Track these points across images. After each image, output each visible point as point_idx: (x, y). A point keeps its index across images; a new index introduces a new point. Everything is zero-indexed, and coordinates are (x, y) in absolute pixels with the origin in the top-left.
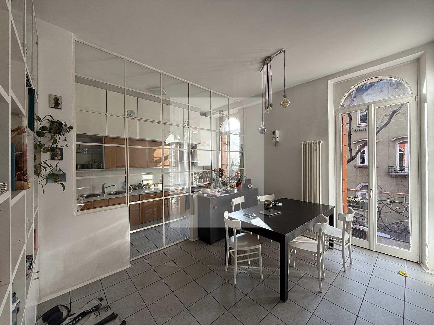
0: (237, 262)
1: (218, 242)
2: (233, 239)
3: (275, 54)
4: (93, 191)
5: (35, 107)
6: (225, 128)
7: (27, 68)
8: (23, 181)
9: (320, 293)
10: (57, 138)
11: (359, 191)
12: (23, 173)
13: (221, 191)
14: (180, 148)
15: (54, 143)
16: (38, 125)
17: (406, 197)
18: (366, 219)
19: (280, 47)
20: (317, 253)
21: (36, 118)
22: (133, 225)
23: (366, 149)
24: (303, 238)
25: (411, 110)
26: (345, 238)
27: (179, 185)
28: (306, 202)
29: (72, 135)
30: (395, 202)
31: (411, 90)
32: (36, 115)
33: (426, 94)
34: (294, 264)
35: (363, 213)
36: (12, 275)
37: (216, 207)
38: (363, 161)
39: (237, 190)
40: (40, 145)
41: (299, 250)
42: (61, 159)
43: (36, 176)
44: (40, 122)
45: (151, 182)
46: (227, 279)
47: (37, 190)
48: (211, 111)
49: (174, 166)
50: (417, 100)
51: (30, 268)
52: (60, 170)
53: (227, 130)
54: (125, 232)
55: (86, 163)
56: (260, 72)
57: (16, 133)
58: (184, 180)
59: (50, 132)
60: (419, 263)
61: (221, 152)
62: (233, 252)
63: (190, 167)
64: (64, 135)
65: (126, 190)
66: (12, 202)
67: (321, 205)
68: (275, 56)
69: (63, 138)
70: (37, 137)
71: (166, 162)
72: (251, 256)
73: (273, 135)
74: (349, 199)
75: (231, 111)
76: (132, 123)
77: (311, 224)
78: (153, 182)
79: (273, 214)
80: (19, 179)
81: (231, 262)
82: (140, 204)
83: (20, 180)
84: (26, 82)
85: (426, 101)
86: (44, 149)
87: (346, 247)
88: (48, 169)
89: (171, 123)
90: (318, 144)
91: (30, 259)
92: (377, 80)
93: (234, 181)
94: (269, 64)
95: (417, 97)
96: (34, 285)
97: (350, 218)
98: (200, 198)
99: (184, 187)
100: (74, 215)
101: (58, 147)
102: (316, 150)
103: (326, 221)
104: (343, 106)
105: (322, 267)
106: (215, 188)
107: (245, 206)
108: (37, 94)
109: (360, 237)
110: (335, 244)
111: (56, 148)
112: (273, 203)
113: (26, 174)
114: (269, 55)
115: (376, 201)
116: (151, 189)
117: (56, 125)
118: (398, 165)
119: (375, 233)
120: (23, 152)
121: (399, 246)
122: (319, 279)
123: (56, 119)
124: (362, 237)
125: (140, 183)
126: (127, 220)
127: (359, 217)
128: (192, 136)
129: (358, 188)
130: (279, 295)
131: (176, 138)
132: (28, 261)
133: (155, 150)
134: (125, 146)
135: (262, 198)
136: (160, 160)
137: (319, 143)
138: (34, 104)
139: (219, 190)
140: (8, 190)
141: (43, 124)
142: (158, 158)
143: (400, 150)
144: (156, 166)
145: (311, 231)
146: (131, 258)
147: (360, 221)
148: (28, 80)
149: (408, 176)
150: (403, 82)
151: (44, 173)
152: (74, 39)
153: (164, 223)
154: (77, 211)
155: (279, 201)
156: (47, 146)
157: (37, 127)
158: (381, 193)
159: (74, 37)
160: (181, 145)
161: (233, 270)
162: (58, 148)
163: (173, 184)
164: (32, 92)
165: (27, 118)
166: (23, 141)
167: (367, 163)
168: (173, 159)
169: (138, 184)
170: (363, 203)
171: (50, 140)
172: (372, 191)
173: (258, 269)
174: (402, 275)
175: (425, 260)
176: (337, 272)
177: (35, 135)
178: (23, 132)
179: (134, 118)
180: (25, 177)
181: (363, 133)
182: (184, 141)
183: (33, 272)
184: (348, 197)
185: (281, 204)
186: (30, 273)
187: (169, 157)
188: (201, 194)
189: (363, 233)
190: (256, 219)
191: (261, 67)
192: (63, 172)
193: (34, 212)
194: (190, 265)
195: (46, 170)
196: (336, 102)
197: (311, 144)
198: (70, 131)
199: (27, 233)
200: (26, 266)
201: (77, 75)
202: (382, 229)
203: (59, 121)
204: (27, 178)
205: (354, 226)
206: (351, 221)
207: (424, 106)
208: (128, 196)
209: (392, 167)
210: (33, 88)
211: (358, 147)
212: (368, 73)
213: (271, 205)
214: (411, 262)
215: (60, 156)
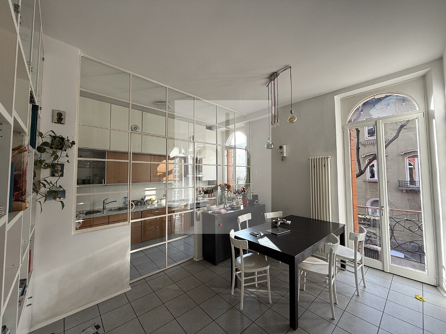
0: (243, 285)
1: (224, 262)
2: (239, 259)
3: (281, 70)
4: (93, 207)
5: (37, 123)
6: (231, 141)
7: (32, 85)
8: (22, 201)
9: (333, 320)
10: (59, 153)
11: (370, 208)
12: (22, 193)
13: (227, 207)
14: (185, 162)
15: (55, 159)
16: (39, 141)
17: (419, 214)
18: (378, 238)
19: (287, 64)
20: (329, 276)
21: (37, 134)
22: (135, 243)
23: (375, 162)
24: (313, 259)
25: (420, 126)
26: (357, 258)
27: (183, 200)
28: (315, 219)
29: (74, 150)
30: (407, 220)
31: (419, 107)
32: (38, 131)
33: (434, 111)
34: (304, 287)
35: (374, 232)
36: (3, 306)
37: (221, 225)
38: (373, 176)
39: (244, 206)
40: (41, 162)
41: (309, 272)
42: (62, 175)
43: (35, 193)
44: (42, 138)
45: (154, 198)
46: (234, 304)
47: (34, 208)
48: (217, 125)
49: (178, 181)
50: (425, 116)
51: (23, 293)
52: (60, 187)
53: (233, 144)
54: (126, 252)
55: (87, 177)
56: (267, 87)
57: (17, 152)
58: (188, 196)
59: (51, 148)
60: (436, 287)
61: (226, 167)
62: (240, 274)
63: (195, 182)
64: (65, 151)
65: (127, 206)
66: (8, 227)
67: (331, 223)
68: (281, 72)
69: (64, 153)
70: (38, 153)
71: (171, 177)
72: (259, 279)
73: (280, 150)
74: (360, 216)
75: (238, 125)
76: (137, 137)
77: (321, 244)
78: (156, 198)
79: (281, 232)
80: (17, 200)
81: (238, 285)
82: (142, 222)
83: (19, 200)
84: (30, 99)
85: (434, 118)
86: (44, 165)
87: (359, 268)
88: (47, 186)
89: (176, 137)
90: (326, 160)
91: (23, 283)
92: (383, 95)
93: (241, 197)
94: (276, 80)
95: (425, 113)
96: (26, 311)
97: (362, 237)
98: (205, 214)
99: (188, 202)
100: (73, 234)
101: (58, 163)
102: (324, 166)
103: (337, 242)
104: (350, 121)
105: (334, 290)
106: (220, 204)
107: (252, 223)
108: (41, 109)
109: (373, 257)
110: (348, 265)
111: (57, 164)
112: (281, 221)
113: (25, 194)
114: (276, 72)
115: (388, 218)
116: (154, 205)
117: (58, 140)
118: (409, 180)
119: (388, 252)
120: (23, 171)
121: (414, 267)
122: (332, 304)
123: (58, 134)
124: (375, 257)
125: (143, 199)
126: (128, 239)
127: (370, 236)
128: (197, 149)
129: (368, 205)
130: (288, 322)
131: (180, 152)
132: (21, 286)
133: (159, 164)
134: (129, 161)
135: (269, 215)
136: (164, 175)
137: (327, 158)
138: (37, 120)
139: (224, 207)
140: (5, 214)
141: (45, 140)
142: (162, 172)
143: (410, 165)
144: (160, 181)
145: (322, 250)
146: (131, 280)
147: (372, 240)
148: (32, 97)
149: (419, 191)
150: (410, 98)
151: (43, 190)
152: (80, 54)
153: (167, 242)
154: (77, 229)
155: (288, 218)
156: (47, 162)
157: (39, 143)
158: (392, 210)
159: (80, 53)
160: (185, 159)
161: (240, 293)
162: (59, 164)
163: (177, 199)
164: (35, 109)
165: (28, 136)
166: (24, 160)
167: (376, 178)
168: (177, 173)
169: (140, 200)
170: (374, 220)
171: (52, 156)
172: (383, 208)
173: (266, 292)
174: (419, 300)
175: (443, 283)
176: (350, 296)
177: (36, 151)
178: (24, 151)
179: (138, 133)
180: (24, 197)
181: (372, 147)
182: (189, 155)
183: (26, 298)
184: (359, 214)
185: (289, 222)
186: (22, 300)
187: (173, 171)
188: (206, 210)
189: (376, 253)
190: (264, 238)
191: (267, 83)
192: (63, 189)
193: (31, 232)
194: (194, 287)
195: (45, 187)
196: (344, 117)
197: (319, 159)
198: (72, 146)
199: (22, 256)
200: (19, 292)
201: (82, 90)
202: (395, 248)
203: (61, 136)
204: (25, 198)
205: (366, 245)
206: (363, 240)
207: (432, 122)
208: (129, 213)
209: (403, 182)
210: (37, 105)
211: (366, 161)
212: (375, 89)
213: (279, 223)
214: (427, 285)
215: (61, 172)
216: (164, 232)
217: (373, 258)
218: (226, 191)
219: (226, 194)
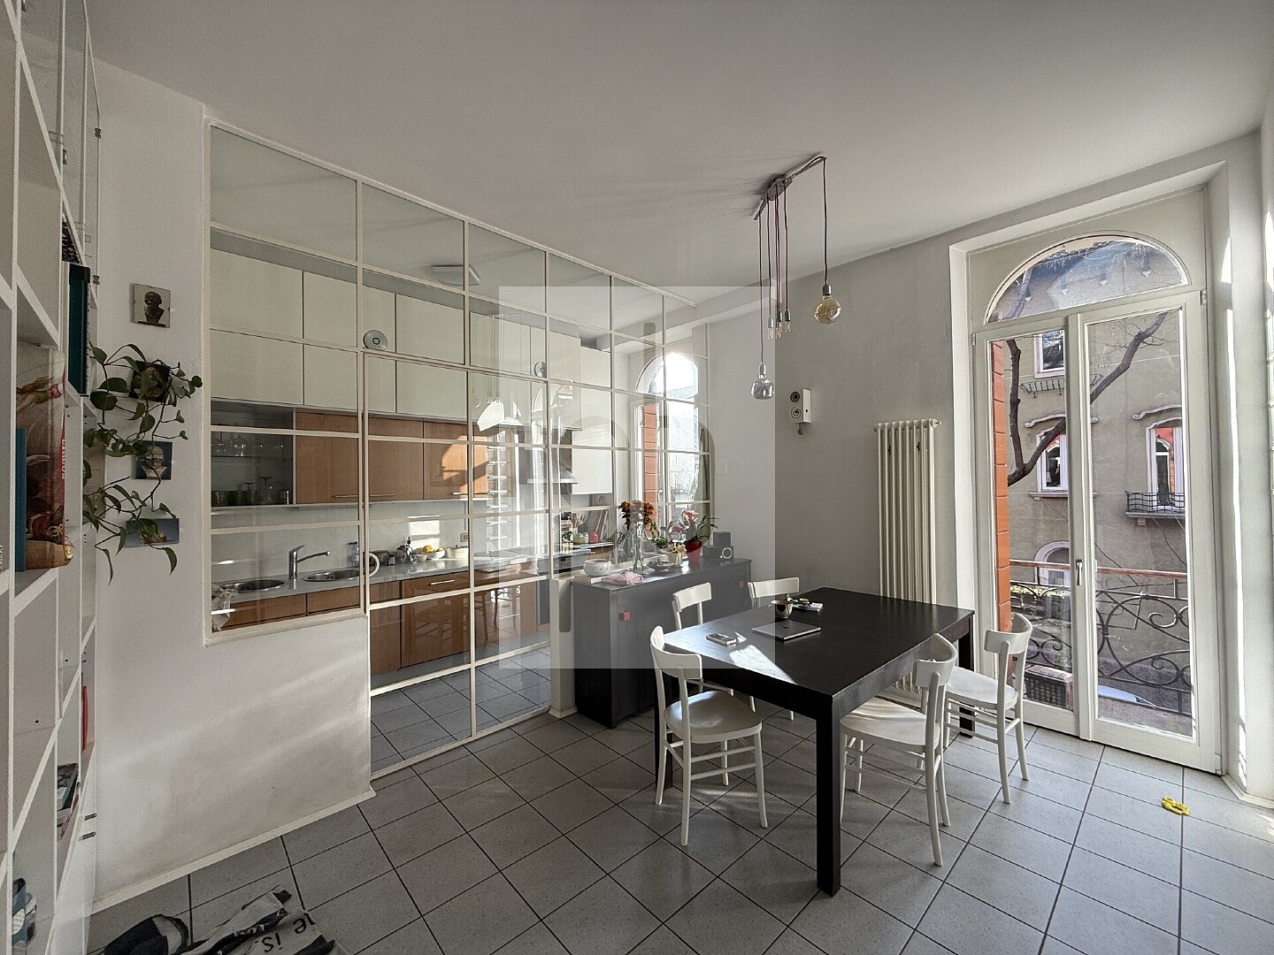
0: (689, 778)
1: (634, 720)
2: (677, 709)
3: (796, 167)
4: (261, 570)
5: (89, 321)
6: (654, 381)
7: (66, 205)
8: (52, 540)
9: (935, 869)
10: (155, 412)
11: (1043, 566)
12: (52, 516)
13: (643, 568)
14: (522, 440)
15: (144, 429)
16: (96, 375)
17: (1180, 582)
18: (1065, 649)
19: (813, 150)
20: (926, 748)
21: (90, 353)
22: (383, 669)
23: (1061, 442)
24: (882, 705)
25: (1189, 332)
26: (1006, 702)
27: (518, 551)
28: (890, 597)
29: (198, 407)
30: (1147, 598)
31: (1188, 274)
32: (92, 346)
33: (1230, 285)
34: (858, 781)
35: (1055, 630)
36: (14, 825)
37: (627, 616)
38: (1055, 479)
39: (690, 565)
40: (104, 435)
41: (873, 741)
42: (167, 476)
43: (91, 526)
44: (103, 365)
45: (434, 544)
46: (662, 831)
47: (91, 569)
48: (612, 332)
49: (504, 496)
50: (1204, 301)
51: (68, 802)
52: (163, 508)
53: (659, 389)
54: (358, 692)
55: (240, 486)
56: (755, 219)
57: (31, 397)
58: (531, 537)
59: (133, 395)
60: (1219, 776)
61: (640, 453)
62: (680, 750)
63: (552, 497)
64: (174, 405)
65: (359, 566)
66: (17, 605)
67: (934, 608)
68: (797, 174)
69: (171, 412)
70: (95, 411)
71: (482, 484)
72: (733, 760)
73: (794, 404)
74: (1017, 589)
75: (670, 334)
76: (381, 369)
77: (906, 663)
78: (440, 544)
79: (794, 634)
80: (40, 536)
81: (673, 779)
82: (403, 609)
83: (44, 538)
84: (63, 247)
85: (1230, 305)
86: (114, 446)
87: (1009, 729)
88: (126, 505)
90: (923, 429)
91: (68, 775)
92: (1089, 243)
93: (681, 539)
94: (781, 197)
95: (1204, 292)
96: (79, 853)
97: (1019, 643)
98: (580, 587)
99: (532, 556)
100: (204, 643)
101: (156, 439)
102: (919, 447)
103: (949, 655)
104: (994, 319)
105: (939, 791)
106: (623, 559)
107: (712, 611)
108: (96, 282)
109: (1049, 699)
110: (978, 721)
111: (151, 443)
112: (795, 603)
113: (60, 520)
114: (781, 173)
115: (1094, 594)
116: (435, 564)
117: (153, 375)
118: (1156, 490)
119: (1091, 688)
120: (52, 454)
121: (1162, 725)
122: (931, 827)
123: (151, 357)
124: (1054, 701)
125: (403, 547)
126: (362, 657)
127: (1044, 643)
128: (555, 406)
129: (1040, 559)
130: (815, 876)
131: (508, 413)
132: (62, 783)
133: (447, 447)
134: (359, 436)
135: (765, 589)
136: (463, 478)
137: (927, 426)
138: (86, 311)
139: (635, 565)
140: (6, 567)
141: (112, 372)
142: (456, 471)
143: (1160, 448)
144: (451, 495)
145: (908, 683)
146: (374, 770)
147: (1048, 655)
148: (68, 242)
149: (1183, 522)
150: (1163, 250)
151: (113, 517)
152: (208, 121)
153: (473, 664)
154: (214, 630)
155: (814, 597)
156: (123, 435)
157: (95, 382)
158: (1107, 571)
159: (208, 116)
160: (522, 432)
161: (679, 802)
162: (159, 444)
163: (500, 549)
164: (80, 278)
165: (64, 352)
166: (52, 422)
167: (1064, 484)
168: (499, 474)
169: (395, 550)
170: (1056, 599)
171: (134, 419)
172: (1081, 565)
173: (752, 798)
174: (1172, 811)
175: (1237, 766)
176: (985, 805)
177: (89, 404)
178: (54, 396)
179: (385, 353)
180: (58, 529)
181: (1053, 397)
182: (534, 423)
183: (78, 815)
184: (1013, 584)
185: (818, 606)
186: (68, 820)
187: (487, 469)
188: (583, 576)
189: (1059, 688)
190: (747, 650)
191: (756, 207)
192: (172, 515)
193: (84, 635)
194: (550, 788)
195: (119, 509)
196: (975, 309)
197: (903, 429)
198: (192, 391)
199: (62, 699)
200: (56, 798)
201: (217, 226)
202: (1112, 675)
203: (159, 363)
204: (63, 531)
205: (1032, 669)
206: (1023, 653)
207: (1225, 319)
208: (365, 586)
209: (1140, 497)
210: (85, 265)
211: (1038, 436)
212: (1064, 225)
213: (790, 609)
214: (1196, 773)
215: (163, 465)
216: (465, 641)
217: (1050, 702)
218: (642, 523)
219: (640, 529)
